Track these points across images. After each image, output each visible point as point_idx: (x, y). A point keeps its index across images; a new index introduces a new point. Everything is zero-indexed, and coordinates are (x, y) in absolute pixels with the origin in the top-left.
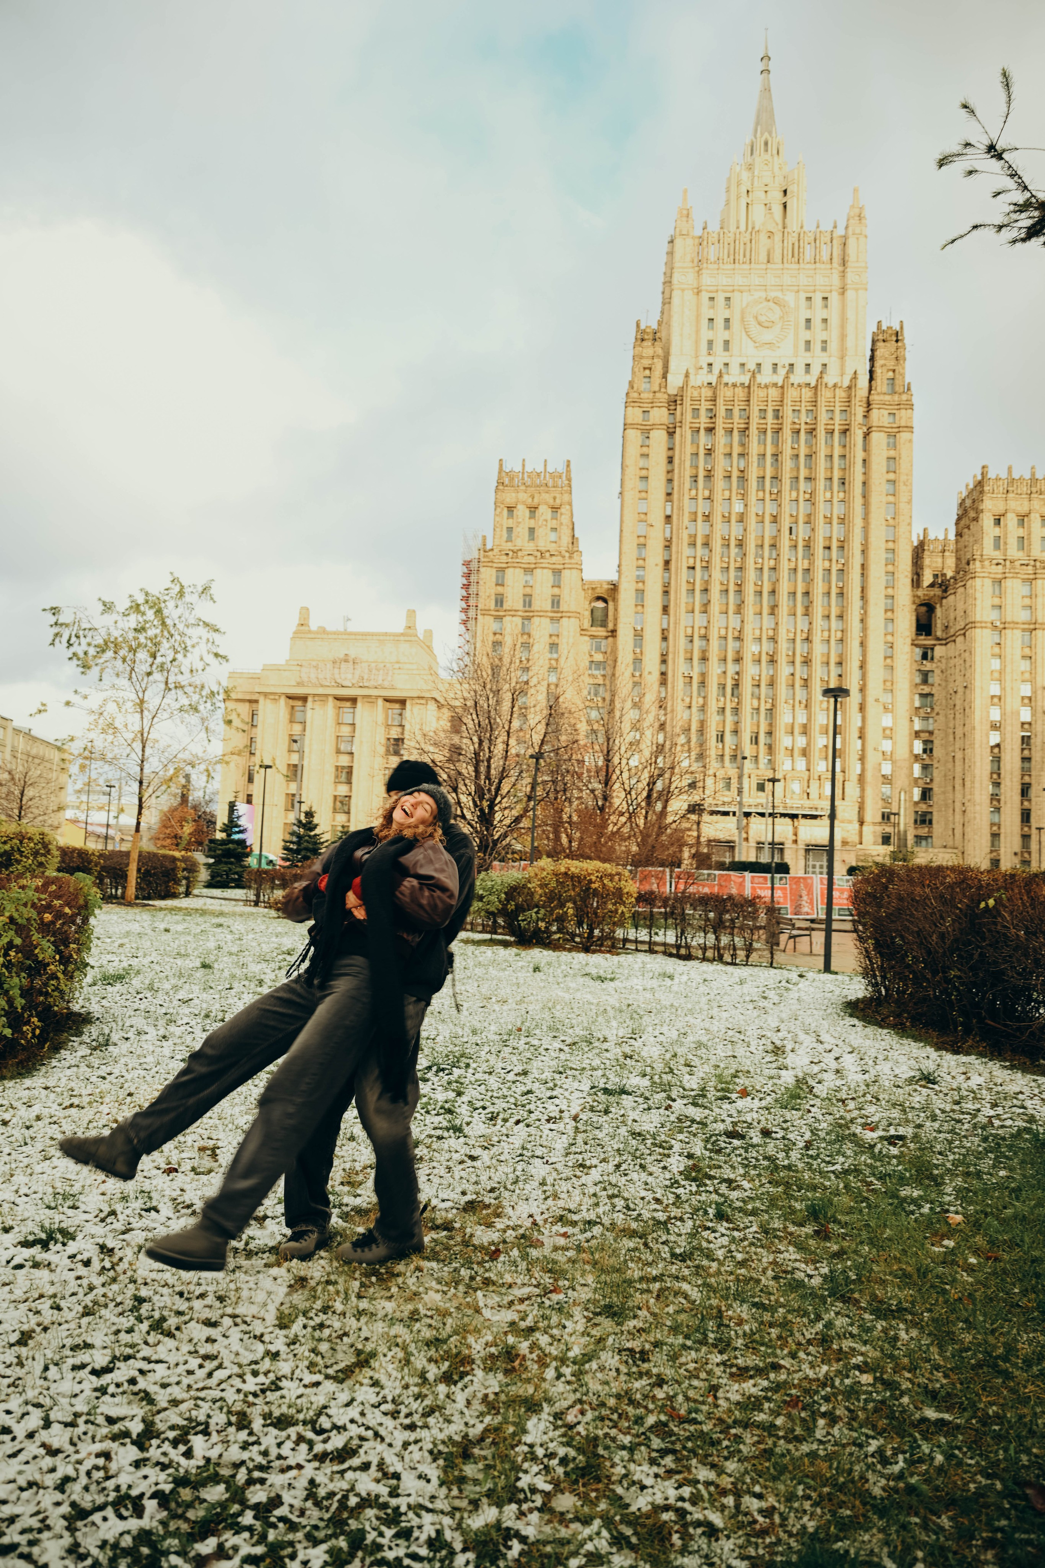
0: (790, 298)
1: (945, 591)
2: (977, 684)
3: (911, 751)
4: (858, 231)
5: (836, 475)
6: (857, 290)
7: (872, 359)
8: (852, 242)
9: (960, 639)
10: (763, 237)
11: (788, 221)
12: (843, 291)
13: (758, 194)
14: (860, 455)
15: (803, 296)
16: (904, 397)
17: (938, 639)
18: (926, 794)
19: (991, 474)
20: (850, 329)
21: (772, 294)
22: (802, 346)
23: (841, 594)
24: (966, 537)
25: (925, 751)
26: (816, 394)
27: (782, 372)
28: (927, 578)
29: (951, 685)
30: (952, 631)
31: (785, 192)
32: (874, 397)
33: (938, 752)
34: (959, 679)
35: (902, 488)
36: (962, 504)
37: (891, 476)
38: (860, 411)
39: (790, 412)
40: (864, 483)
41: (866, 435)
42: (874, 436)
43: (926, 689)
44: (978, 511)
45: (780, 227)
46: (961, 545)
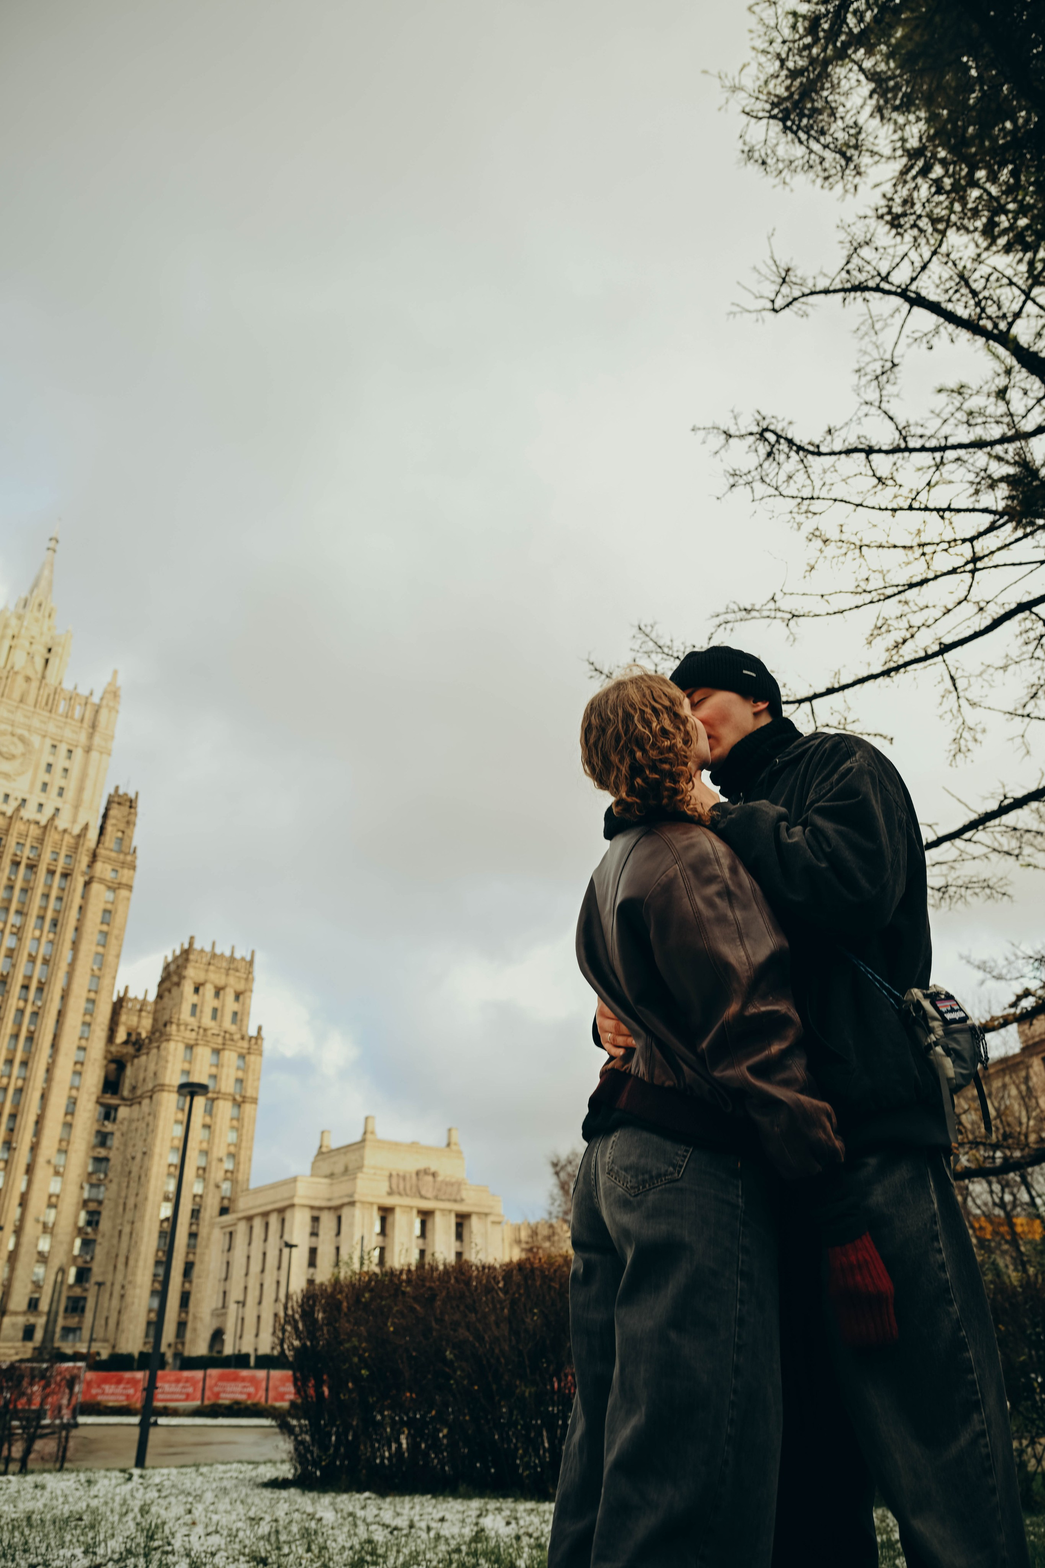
0: (36, 740)
1: (139, 1050)
2: (157, 1150)
3: (76, 1223)
4: (111, 704)
5: (49, 915)
6: (101, 753)
7: (105, 816)
8: (104, 713)
9: (146, 1102)
10: (20, 680)
11: (49, 672)
12: (88, 750)
13: (23, 642)
14: (77, 901)
15: (48, 742)
16: (129, 858)
17: (123, 1099)
18: (83, 1275)
19: (197, 946)
20: (89, 784)
21: (19, 731)
22: (39, 786)
23: (30, 1038)
24: (166, 1000)
25: (89, 1223)
26: (44, 833)
27: (13, 804)
28: (121, 1036)
29: (130, 1150)
30: (139, 1092)
31: (50, 650)
32: (101, 851)
33: (105, 1224)
34: (140, 1144)
35: (113, 941)
36: (167, 967)
37: (105, 928)
38: (85, 860)
39: (13, 844)
40: (76, 929)
41: (87, 884)
42: (95, 887)
43: (103, 1153)
44: (182, 977)
45: (39, 676)
46: (159, 1007)
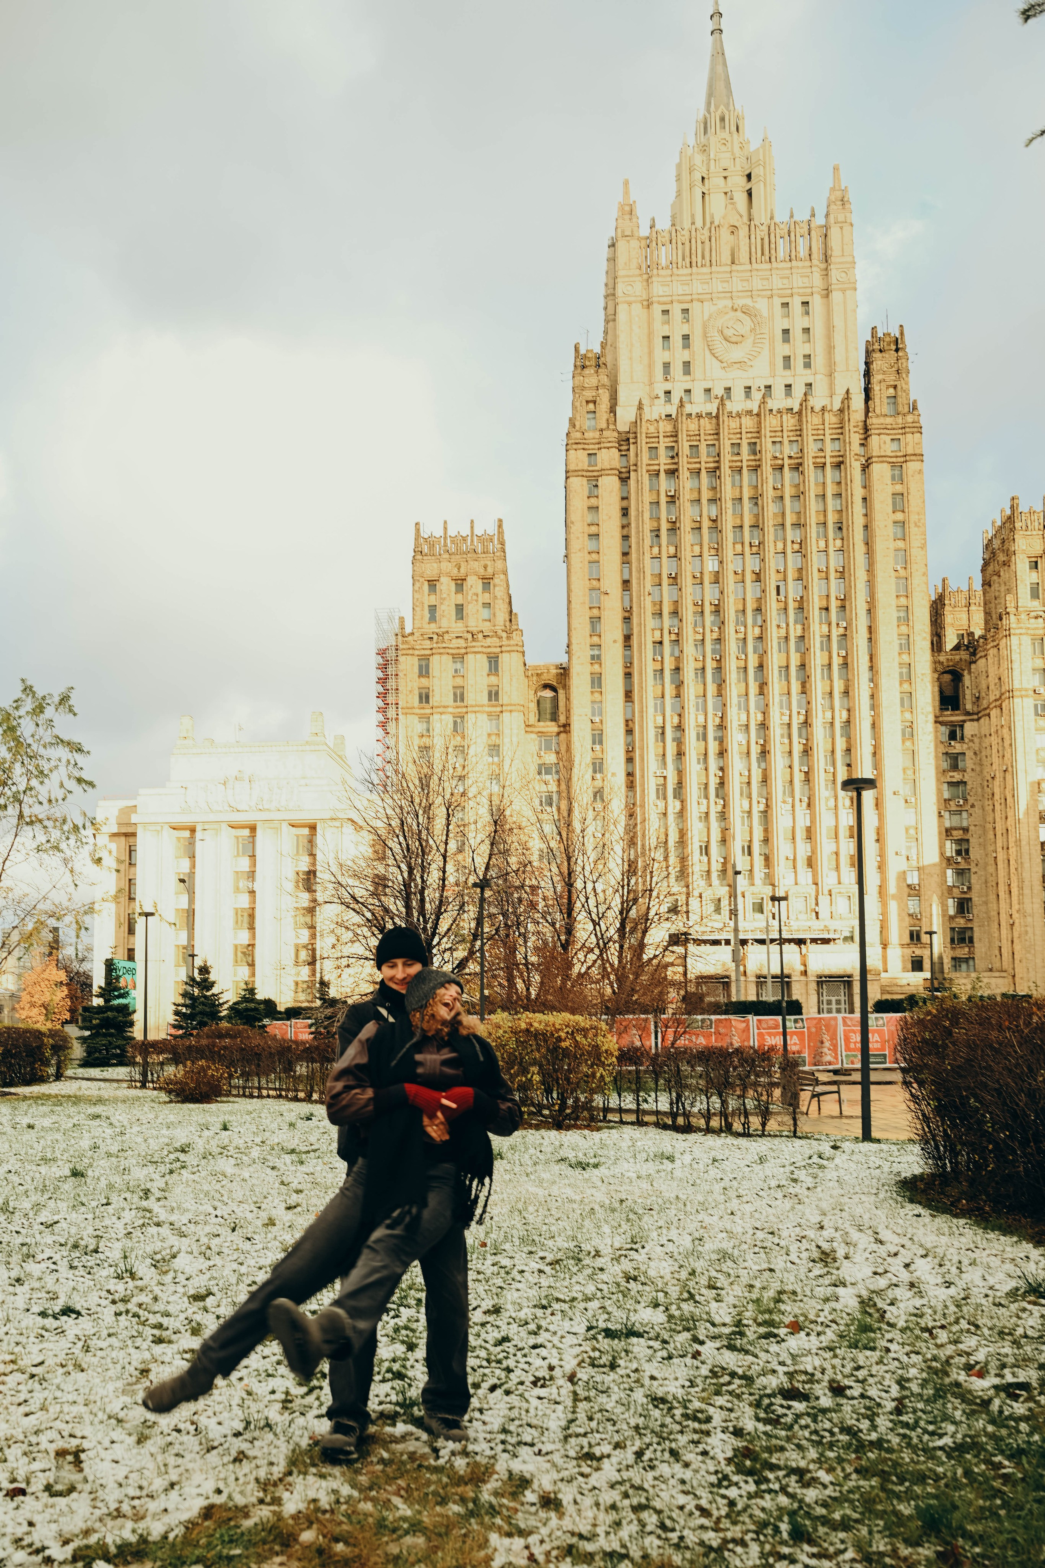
0: (762, 305)
1: (974, 654)
2: (1020, 766)
3: (942, 854)
4: (841, 218)
5: (831, 518)
6: (843, 291)
7: (867, 374)
8: (835, 233)
9: (994, 713)
10: (725, 233)
11: (754, 211)
12: (827, 293)
13: (716, 181)
14: (858, 493)
15: (778, 302)
16: (910, 418)
17: (968, 713)
18: (963, 906)
19: (1023, 507)
20: (838, 339)
21: (740, 302)
22: (780, 362)
23: (845, 665)
24: (995, 586)
25: (959, 853)
26: (800, 421)
27: (757, 396)
28: (950, 641)
29: (987, 769)
30: (985, 703)
31: (749, 176)
32: (873, 421)
33: (975, 853)
34: (995, 760)
35: (913, 531)
36: (988, 546)
37: (899, 516)
38: (856, 439)
39: (769, 445)
40: (866, 527)
41: (865, 468)
42: (877, 469)
43: (957, 776)
44: (1010, 553)
45: (745, 219)
46: (991, 595)
